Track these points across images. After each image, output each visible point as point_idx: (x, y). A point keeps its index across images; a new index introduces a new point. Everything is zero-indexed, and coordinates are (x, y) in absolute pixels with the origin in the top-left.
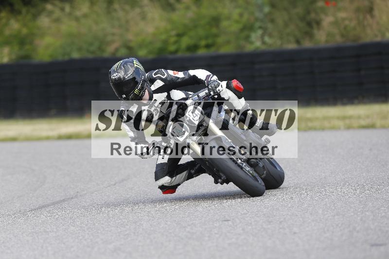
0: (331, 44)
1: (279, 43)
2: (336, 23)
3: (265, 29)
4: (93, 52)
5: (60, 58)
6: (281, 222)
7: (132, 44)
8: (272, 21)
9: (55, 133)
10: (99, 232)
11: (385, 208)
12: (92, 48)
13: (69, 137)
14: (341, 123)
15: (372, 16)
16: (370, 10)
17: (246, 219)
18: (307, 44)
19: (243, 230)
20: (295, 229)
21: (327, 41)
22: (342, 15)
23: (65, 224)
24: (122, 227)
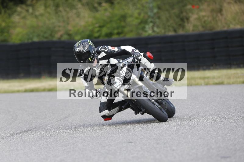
0: (196, 32)
1: (163, 31)
2: (199, 19)
3: (154, 23)
4: (46, 38)
5: (26, 41)
6: (165, 143)
7: (71, 32)
8: (159, 18)
9: (22, 88)
10: (51, 150)
11: (230, 135)
12: (46, 35)
13: (32, 91)
14: (202, 82)
15: (222, 15)
16: (220, 11)
17: (143, 141)
18: (181, 32)
19: (141, 148)
20: (174, 148)
21: (193, 30)
22: (203, 14)
23: (30, 145)
24: (65, 147)
